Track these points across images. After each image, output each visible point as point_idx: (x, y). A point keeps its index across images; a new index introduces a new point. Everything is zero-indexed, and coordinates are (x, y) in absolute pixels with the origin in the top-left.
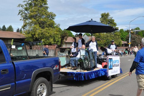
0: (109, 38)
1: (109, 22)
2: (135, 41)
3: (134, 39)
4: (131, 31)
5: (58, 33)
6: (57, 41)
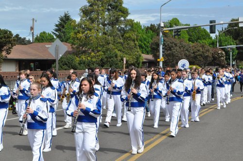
0: (111, 46)
1: (110, 5)
3: (170, 50)
4: (165, 29)
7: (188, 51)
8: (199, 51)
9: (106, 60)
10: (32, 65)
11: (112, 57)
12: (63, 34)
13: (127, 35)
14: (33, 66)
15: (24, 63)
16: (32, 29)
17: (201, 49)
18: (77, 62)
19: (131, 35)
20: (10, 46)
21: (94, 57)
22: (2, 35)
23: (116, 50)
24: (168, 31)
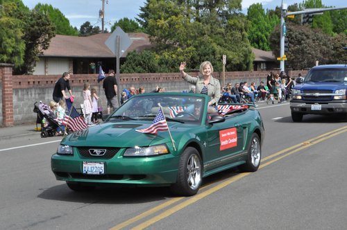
0: (206, 38)
2: (302, 50)
3: (299, 43)
4: (289, 13)
5: (12, 21)
6: (10, 50)
7: (326, 45)
9: (198, 58)
10: (93, 65)
11: (208, 54)
13: (231, 22)
14: (93, 67)
15: (82, 63)
16: (101, 13)
18: (157, 61)
19: (236, 21)
20: (47, 38)
21: (182, 54)
22: (35, 22)
23: (214, 45)
24: (293, 17)
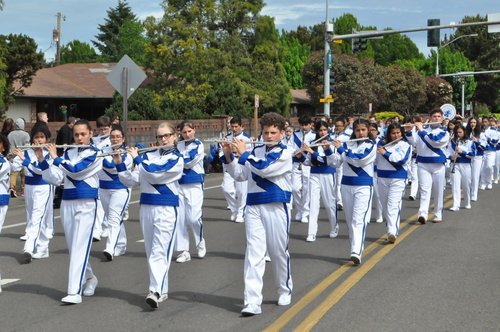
0: (227, 71)
3: (344, 78)
4: (336, 37)
7: (379, 82)
8: (399, 82)
10: (64, 109)
11: (230, 94)
12: (114, 46)
13: (260, 49)
14: (65, 112)
16: (56, 34)
17: (404, 78)
18: (158, 103)
19: (267, 48)
21: (193, 93)
22: (16, 48)
23: (238, 80)
24: (341, 42)
